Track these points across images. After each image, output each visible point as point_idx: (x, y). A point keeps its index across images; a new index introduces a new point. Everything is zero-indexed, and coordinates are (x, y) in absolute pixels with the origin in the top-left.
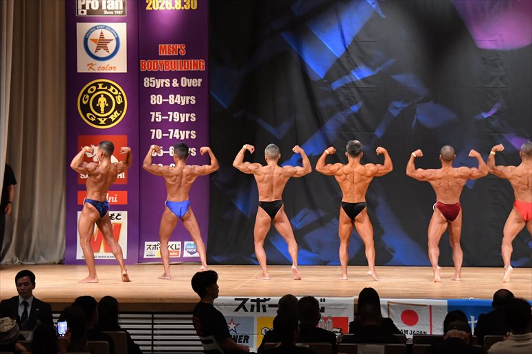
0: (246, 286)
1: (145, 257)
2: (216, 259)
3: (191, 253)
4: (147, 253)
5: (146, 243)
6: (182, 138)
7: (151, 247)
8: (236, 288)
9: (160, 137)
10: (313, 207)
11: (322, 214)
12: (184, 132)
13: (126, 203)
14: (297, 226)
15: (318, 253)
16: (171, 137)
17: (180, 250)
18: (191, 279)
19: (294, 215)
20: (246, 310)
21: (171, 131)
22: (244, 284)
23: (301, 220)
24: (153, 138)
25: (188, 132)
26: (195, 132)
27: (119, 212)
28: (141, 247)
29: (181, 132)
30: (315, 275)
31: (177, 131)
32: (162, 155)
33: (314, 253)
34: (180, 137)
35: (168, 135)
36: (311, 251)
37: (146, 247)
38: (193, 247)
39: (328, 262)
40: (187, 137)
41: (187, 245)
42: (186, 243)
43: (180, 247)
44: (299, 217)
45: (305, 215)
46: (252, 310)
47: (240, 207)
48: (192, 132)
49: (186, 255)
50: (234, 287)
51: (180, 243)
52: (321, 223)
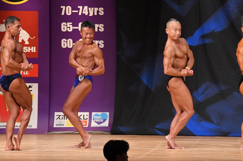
0: (150, 155)
1: (55, 126)
2: (122, 129)
3: (99, 123)
4: (57, 123)
5: (56, 113)
6: (91, 15)
7: (61, 117)
8: (141, 157)
9: (70, 14)
10: (215, 80)
11: (223, 88)
12: (93, 9)
13: (37, 76)
14: (199, 99)
15: (219, 124)
16: (80, 14)
17: (88, 120)
18: (103, 148)
19: (197, 88)
21: (81, 7)
22: (148, 153)
23: (203, 93)
24: (63, 14)
25: (96, 9)
26: (103, 9)
27: (30, 84)
28: (51, 118)
29: (90, 9)
30: (217, 146)
31: (86, 7)
32: (71, 30)
33: (216, 125)
34: (89, 14)
35: (77, 11)
36: (213, 123)
37: (56, 117)
38: (100, 117)
39: (229, 133)
40: (96, 14)
41: (95, 115)
42: (93, 114)
43: (88, 117)
44: (201, 90)
45: (206, 89)
47: (144, 80)
48: (100, 9)
49: (94, 124)
50: (140, 155)
51: (88, 113)
52: (222, 96)
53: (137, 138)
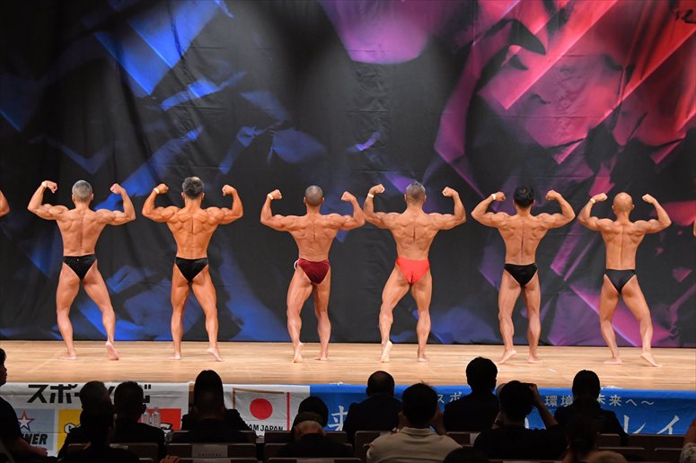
0: (45, 368)
8: (31, 372)
10: (137, 263)
11: (149, 273)
14: (115, 290)
15: (142, 324)
19: (112, 274)
20: (43, 401)
22: (42, 365)
23: (119, 282)
30: (138, 354)
33: (137, 325)
36: (133, 322)
39: (156, 336)
44: (117, 276)
45: (125, 276)
46: (52, 401)
47: (37, 262)
50: (30, 369)
52: (147, 284)
53: (25, 345)
